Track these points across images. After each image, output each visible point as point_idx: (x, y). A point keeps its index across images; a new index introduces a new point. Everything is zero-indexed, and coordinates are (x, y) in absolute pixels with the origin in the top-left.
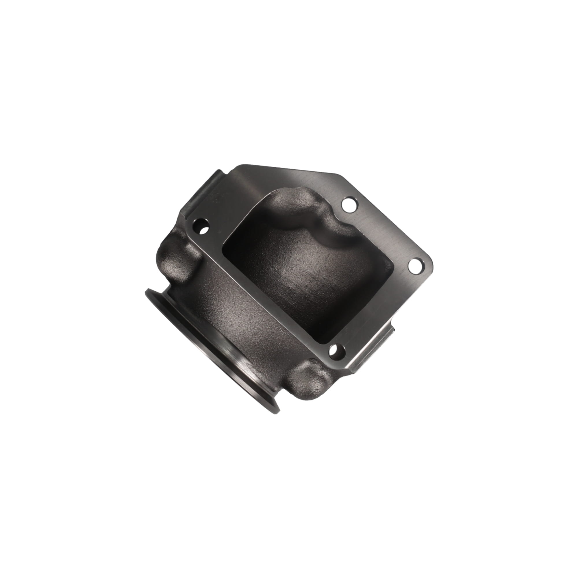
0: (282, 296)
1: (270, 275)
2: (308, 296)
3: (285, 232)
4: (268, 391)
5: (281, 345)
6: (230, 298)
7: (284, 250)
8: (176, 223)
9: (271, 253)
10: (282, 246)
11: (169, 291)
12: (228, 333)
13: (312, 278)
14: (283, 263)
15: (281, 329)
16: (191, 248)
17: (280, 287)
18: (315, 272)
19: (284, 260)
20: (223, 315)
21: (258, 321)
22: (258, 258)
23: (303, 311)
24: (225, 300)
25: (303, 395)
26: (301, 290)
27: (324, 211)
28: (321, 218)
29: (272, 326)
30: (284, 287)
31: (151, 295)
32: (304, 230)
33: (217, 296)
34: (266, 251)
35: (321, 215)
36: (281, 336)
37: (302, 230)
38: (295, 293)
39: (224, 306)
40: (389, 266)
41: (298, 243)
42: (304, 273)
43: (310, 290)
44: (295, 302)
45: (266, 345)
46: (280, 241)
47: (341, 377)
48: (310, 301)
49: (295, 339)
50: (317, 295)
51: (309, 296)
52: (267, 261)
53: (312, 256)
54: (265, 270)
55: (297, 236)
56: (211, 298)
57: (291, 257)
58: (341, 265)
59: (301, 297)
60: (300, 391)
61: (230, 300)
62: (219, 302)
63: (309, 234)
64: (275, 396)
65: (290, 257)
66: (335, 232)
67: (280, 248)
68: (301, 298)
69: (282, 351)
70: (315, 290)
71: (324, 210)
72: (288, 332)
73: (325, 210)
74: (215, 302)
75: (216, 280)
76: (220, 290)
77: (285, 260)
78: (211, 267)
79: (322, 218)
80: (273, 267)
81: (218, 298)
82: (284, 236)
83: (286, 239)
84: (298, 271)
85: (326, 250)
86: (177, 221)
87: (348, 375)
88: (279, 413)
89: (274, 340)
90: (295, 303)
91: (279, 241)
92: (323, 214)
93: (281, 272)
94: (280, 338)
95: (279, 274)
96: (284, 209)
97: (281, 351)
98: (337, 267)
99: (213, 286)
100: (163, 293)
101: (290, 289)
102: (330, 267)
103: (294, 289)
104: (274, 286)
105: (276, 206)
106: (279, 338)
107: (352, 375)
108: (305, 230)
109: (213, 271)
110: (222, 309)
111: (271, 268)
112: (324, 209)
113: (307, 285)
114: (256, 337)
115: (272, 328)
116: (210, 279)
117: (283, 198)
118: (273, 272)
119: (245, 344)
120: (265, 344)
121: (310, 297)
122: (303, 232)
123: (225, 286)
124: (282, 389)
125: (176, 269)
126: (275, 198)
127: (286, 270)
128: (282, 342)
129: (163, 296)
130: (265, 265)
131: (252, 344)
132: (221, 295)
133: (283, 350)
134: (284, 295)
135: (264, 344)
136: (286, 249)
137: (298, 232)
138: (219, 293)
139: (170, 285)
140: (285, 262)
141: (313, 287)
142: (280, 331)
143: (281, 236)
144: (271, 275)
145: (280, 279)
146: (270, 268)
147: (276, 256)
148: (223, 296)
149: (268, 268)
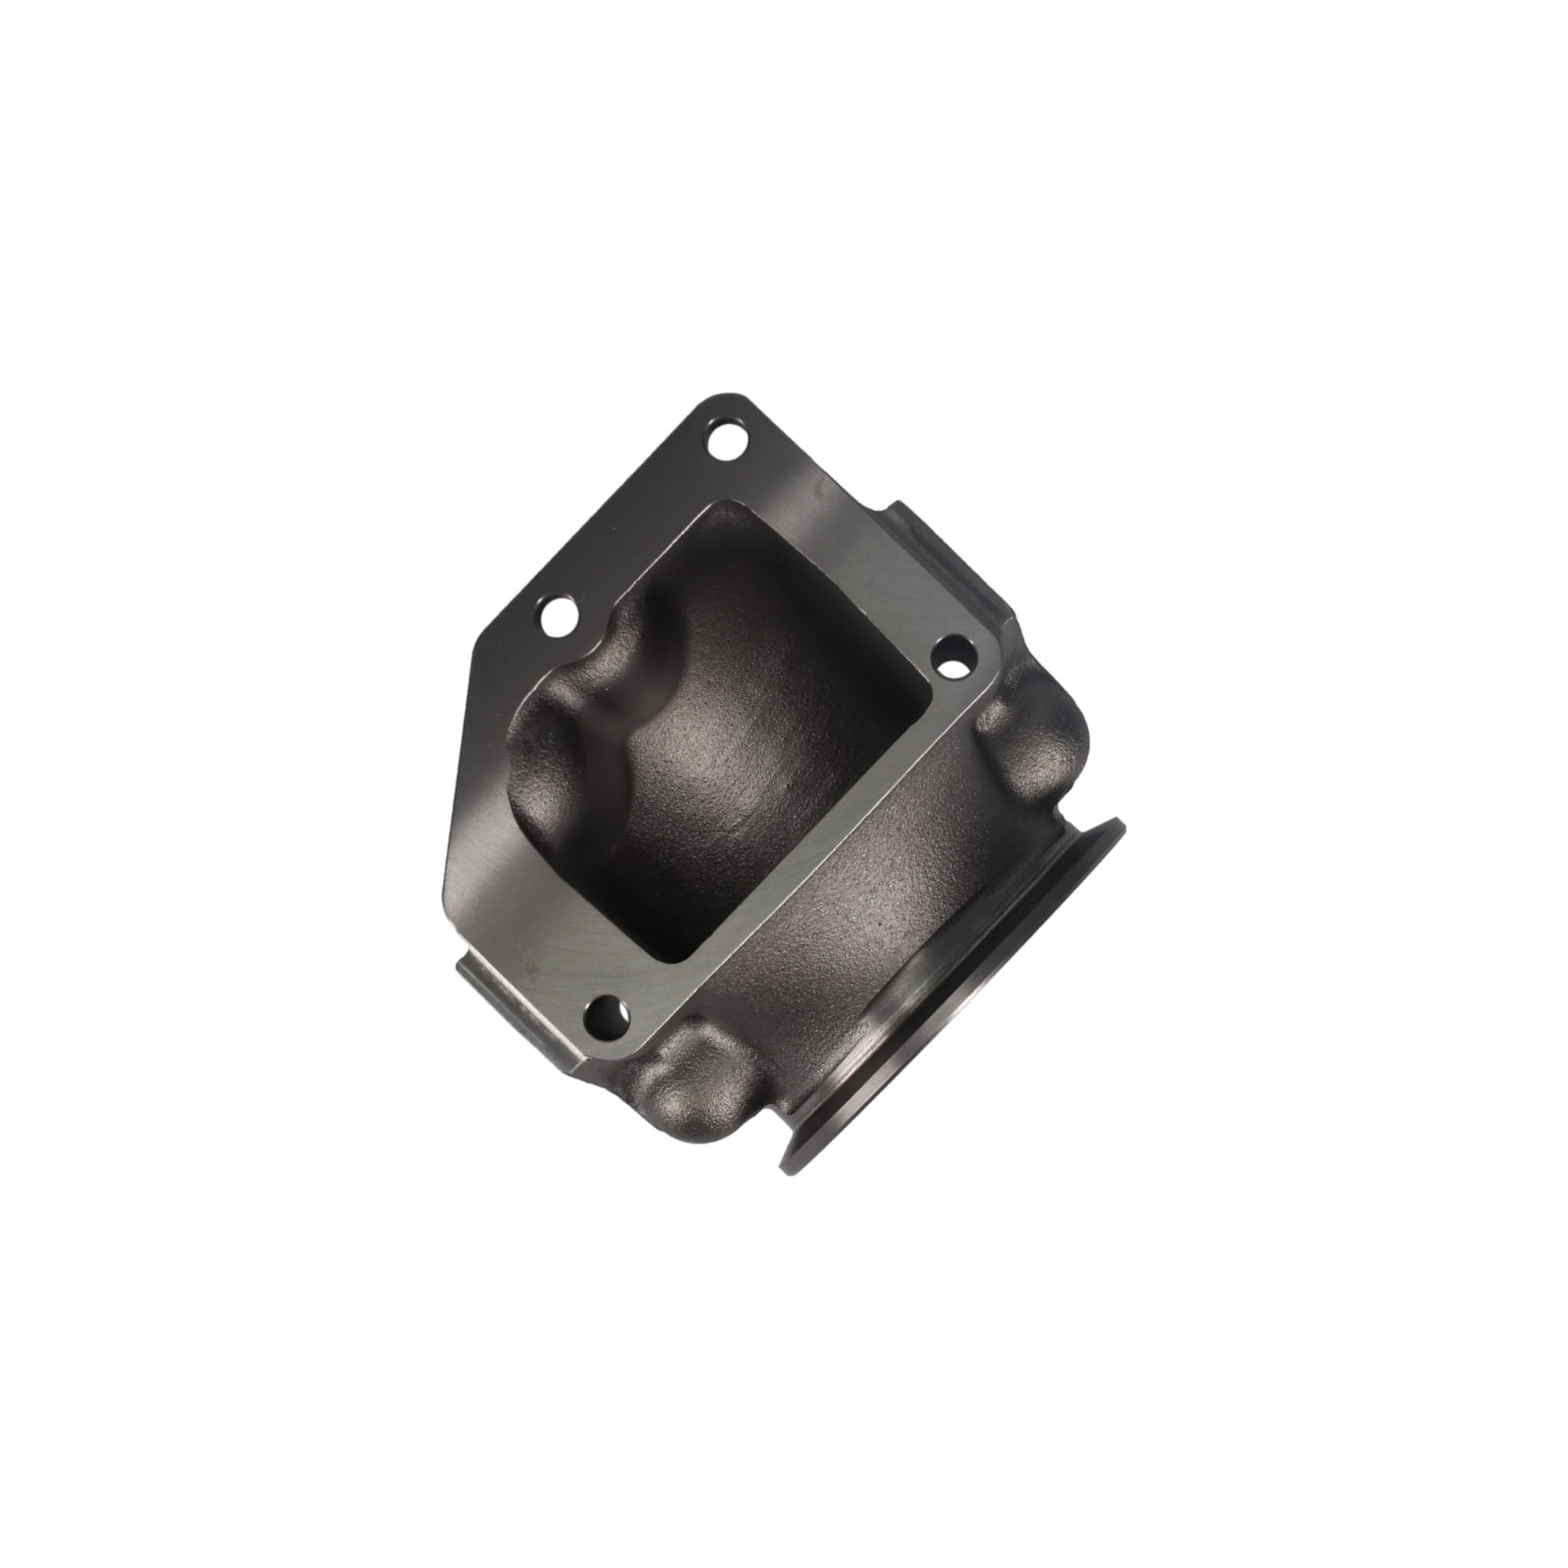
0: (811, 806)
1: (753, 839)
2: (813, 738)
3: (638, 795)
4: (1063, 848)
5: (933, 808)
6: (803, 946)
7: (686, 798)
8: (603, 1087)
9: (693, 834)
10: (676, 803)
11: (789, 1116)
12: (898, 951)
13: (763, 725)
14: (721, 804)
15: (889, 808)
16: (669, 1049)
17: (786, 812)
18: (749, 716)
19: (714, 798)
20: (850, 964)
21: (867, 870)
22: (706, 869)
23: (852, 750)
24: (808, 960)
25: (1074, 754)
26: (797, 754)
27: (574, 687)
28: (593, 694)
29: (882, 832)
30: (788, 802)
31: (796, 1158)
32: (633, 744)
33: (798, 979)
34: (689, 847)
35: (584, 695)
36: (908, 808)
37: (633, 749)
38: (804, 772)
39: (826, 963)
40: (724, 513)
41: (667, 762)
42: (749, 746)
43: (795, 729)
44: (829, 771)
45: (934, 851)
46: (661, 810)
47: (1025, 647)
48: (824, 732)
49: (916, 772)
50: (811, 712)
51: (810, 733)
52: (716, 845)
53: (703, 722)
54: (739, 851)
55: (647, 762)
56: (802, 996)
57: (705, 780)
58: (727, 645)
59: (814, 756)
60: (1063, 761)
61: (808, 945)
62: (813, 975)
63: (643, 730)
64: (1078, 831)
65: (705, 782)
66: (631, 658)
67: (682, 810)
68: (816, 755)
69: (950, 807)
70: (797, 719)
71: (571, 686)
72: (897, 790)
73: (570, 684)
74: (815, 985)
75: (754, 982)
76: (782, 972)
77: (713, 796)
78: (718, 993)
79: (592, 692)
80: (733, 831)
81: (802, 977)
82: (649, 799)
83: (657, 792)
84: (743, 763)
85: (688, 685)
86: (596, 1084)
87: (1020, 630)
88: (1123, 819)
89: (920, 829)
90: (831, 774)
91: (661, 812)
92: (582, 691)
93: (746, 809)
94: (915, 812)
95: (753, 813)
96: (566, 795)
97: (950, 811)
98: (735, 657)
99: (771, 989)
100: (792, 1126)
101: (793, 785)
102: (733, 676)
103: (794, 775)
104: (785, 829)
105: (557, 814)
106: (915, 815)
108: (632, 741)
109: (730, 989)
110: (834, 966)
111: (735, 836)
112: (568, 685)
113: (782, 739)
114: (912, 877)
115: (886, 832)
116: (752, 999)
117: (536, 795)
118: (746, 830)
119: (929, 906)
120: (932, 853)
121: (814, 732)
122: (639, 746)
123: (771, 957)
124: (1057, 809)
125: (725, 1089)
126: (534, 818)
127: (741, 794)
128: (924, 806)
129: (798, 1126)
130: (726, 851)
131: (930, 889)
132: (796, 969)
133: (948, 805)
134: (809, 802)
135: (930, 855)
136: (684, 794)
137: (638, 760)
138: (790, 974)
139: (767, 1107)
140: (720, 796)
141: (787, 723)
142: (893, 810)
143: (648, 806)
144: (755, 837)
145: (765, 812)
146: (735, 839)
147: (701, 820)
148: (798, 964)
149: (735, 843)
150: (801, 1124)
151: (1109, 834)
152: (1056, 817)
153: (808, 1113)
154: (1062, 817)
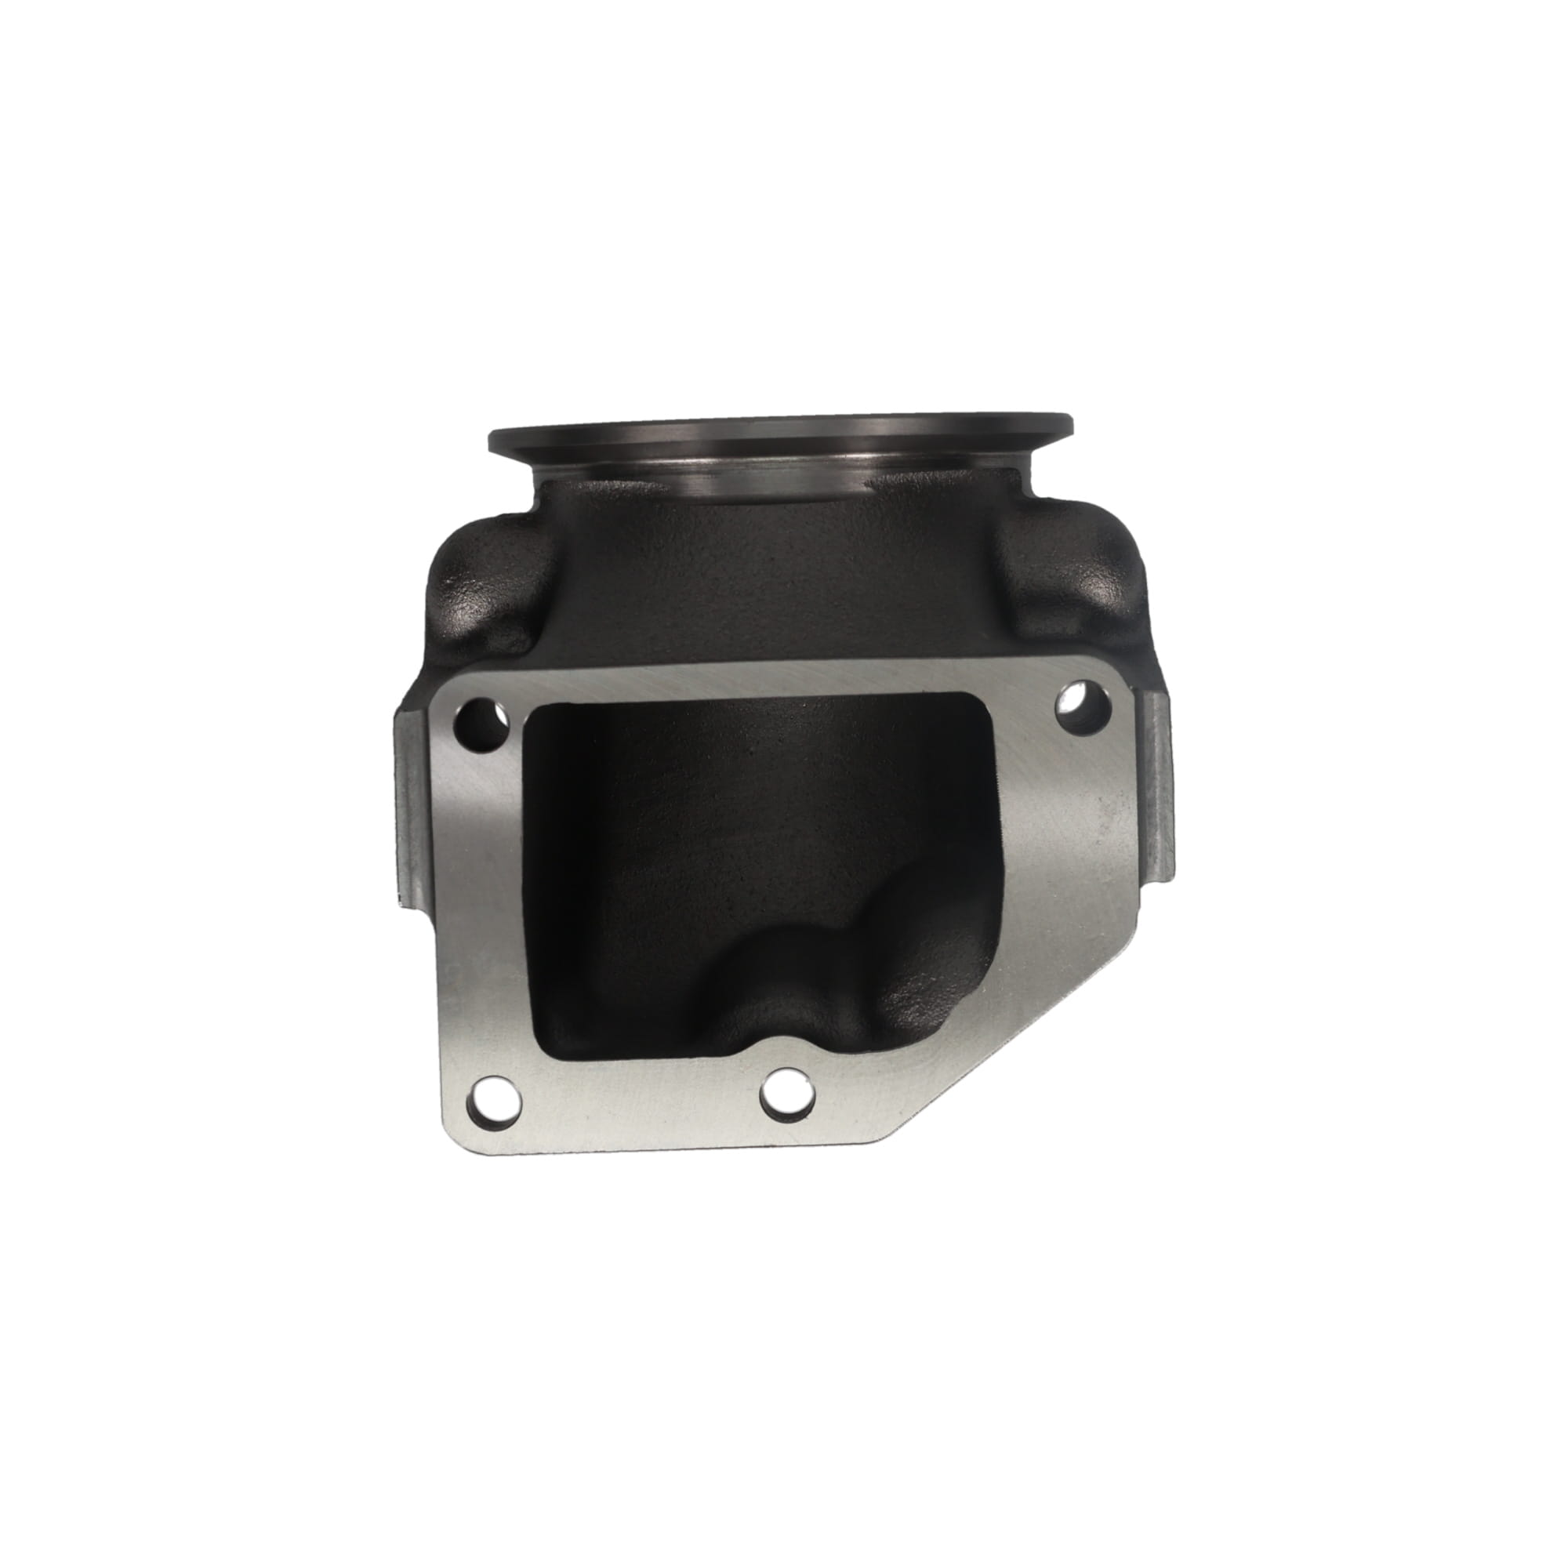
4: (558, 470)
8: (1154, 653)
11: (1019, 477)
16: (1065, 628)
27: (834, 1021)
28: (824, 999)
31: (1054, 427)
32: (846, 921)
35: (833, 1005)
40: (558, 1045)
47: (422, 672)
64: (533, 471)
66: (760, 998)
71: (836, 1025)
73: (834, 1027)
79: (823, 1002)
85: (750, 925)
86: (1156, 660)
88: (486, 444)
100: (1029, 458)
107: (398, 703)
108: (845, 924)
109: (958, 627)
122: (844, 914)
124: (531, 510)
129: (1023, 453)
139: (1034, 495)
150: (1017, 453)
151: (507, 443)
152: (539, 502)
153: (1000, 457)
154: (535, 497)
